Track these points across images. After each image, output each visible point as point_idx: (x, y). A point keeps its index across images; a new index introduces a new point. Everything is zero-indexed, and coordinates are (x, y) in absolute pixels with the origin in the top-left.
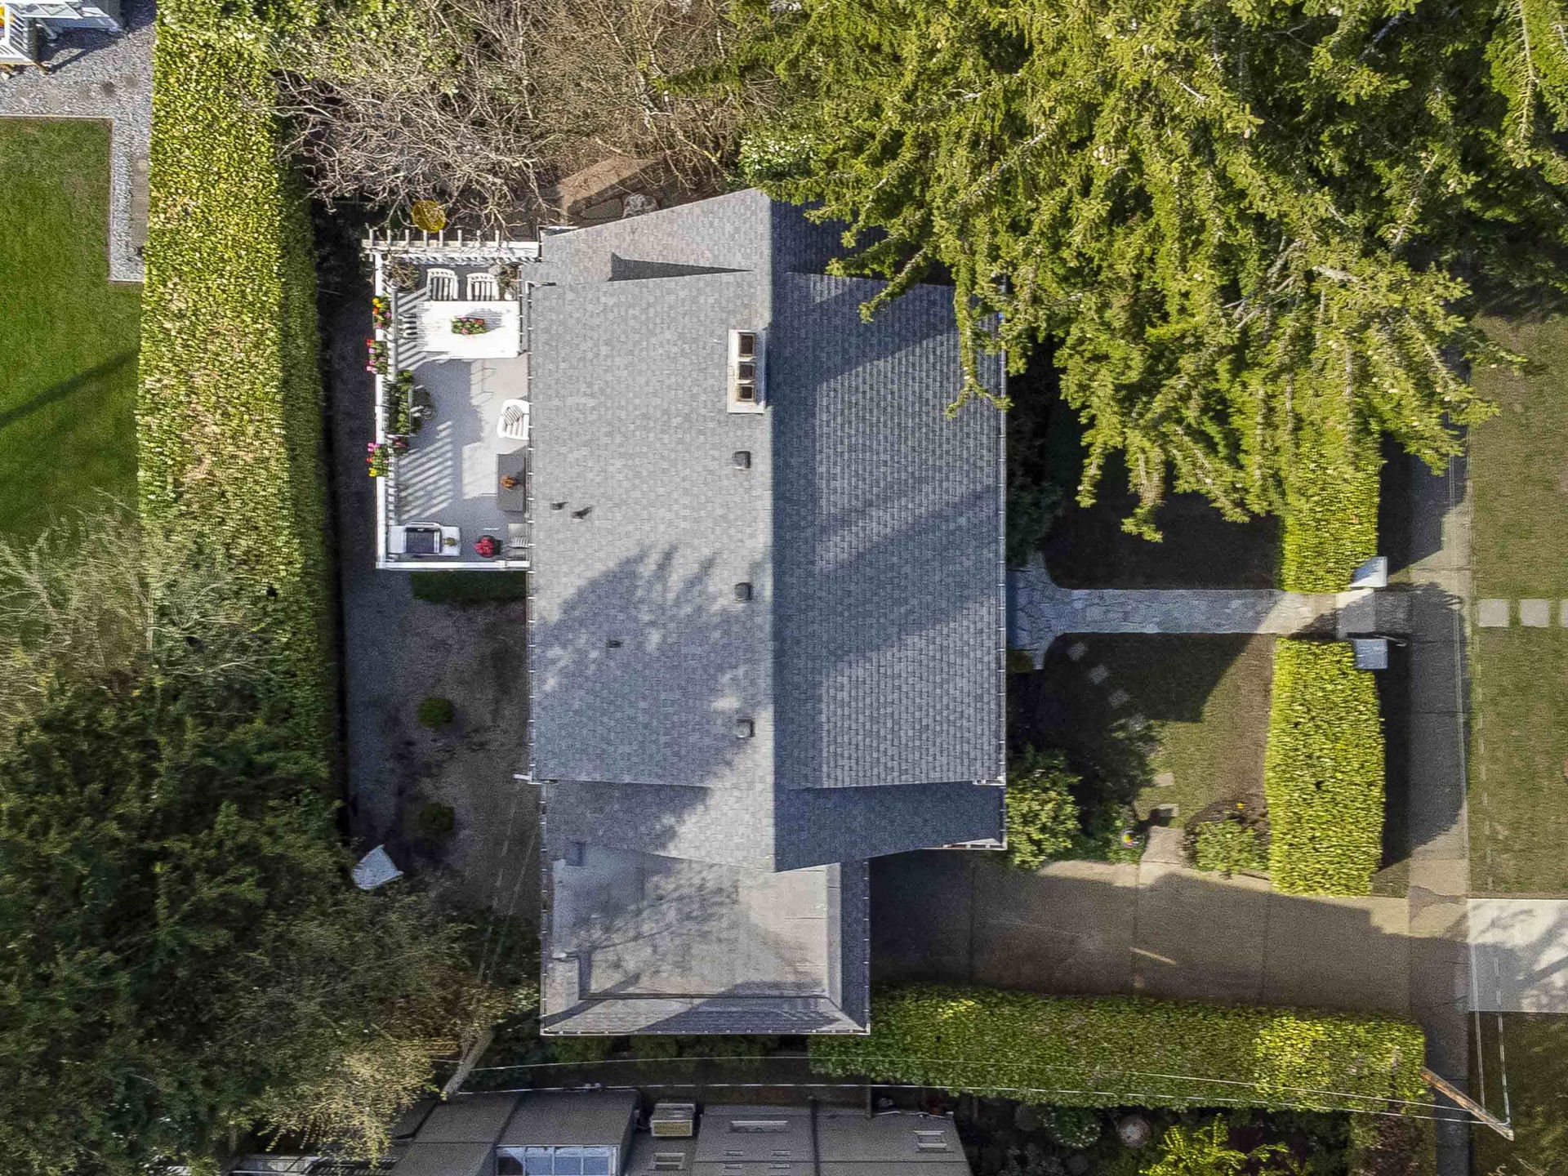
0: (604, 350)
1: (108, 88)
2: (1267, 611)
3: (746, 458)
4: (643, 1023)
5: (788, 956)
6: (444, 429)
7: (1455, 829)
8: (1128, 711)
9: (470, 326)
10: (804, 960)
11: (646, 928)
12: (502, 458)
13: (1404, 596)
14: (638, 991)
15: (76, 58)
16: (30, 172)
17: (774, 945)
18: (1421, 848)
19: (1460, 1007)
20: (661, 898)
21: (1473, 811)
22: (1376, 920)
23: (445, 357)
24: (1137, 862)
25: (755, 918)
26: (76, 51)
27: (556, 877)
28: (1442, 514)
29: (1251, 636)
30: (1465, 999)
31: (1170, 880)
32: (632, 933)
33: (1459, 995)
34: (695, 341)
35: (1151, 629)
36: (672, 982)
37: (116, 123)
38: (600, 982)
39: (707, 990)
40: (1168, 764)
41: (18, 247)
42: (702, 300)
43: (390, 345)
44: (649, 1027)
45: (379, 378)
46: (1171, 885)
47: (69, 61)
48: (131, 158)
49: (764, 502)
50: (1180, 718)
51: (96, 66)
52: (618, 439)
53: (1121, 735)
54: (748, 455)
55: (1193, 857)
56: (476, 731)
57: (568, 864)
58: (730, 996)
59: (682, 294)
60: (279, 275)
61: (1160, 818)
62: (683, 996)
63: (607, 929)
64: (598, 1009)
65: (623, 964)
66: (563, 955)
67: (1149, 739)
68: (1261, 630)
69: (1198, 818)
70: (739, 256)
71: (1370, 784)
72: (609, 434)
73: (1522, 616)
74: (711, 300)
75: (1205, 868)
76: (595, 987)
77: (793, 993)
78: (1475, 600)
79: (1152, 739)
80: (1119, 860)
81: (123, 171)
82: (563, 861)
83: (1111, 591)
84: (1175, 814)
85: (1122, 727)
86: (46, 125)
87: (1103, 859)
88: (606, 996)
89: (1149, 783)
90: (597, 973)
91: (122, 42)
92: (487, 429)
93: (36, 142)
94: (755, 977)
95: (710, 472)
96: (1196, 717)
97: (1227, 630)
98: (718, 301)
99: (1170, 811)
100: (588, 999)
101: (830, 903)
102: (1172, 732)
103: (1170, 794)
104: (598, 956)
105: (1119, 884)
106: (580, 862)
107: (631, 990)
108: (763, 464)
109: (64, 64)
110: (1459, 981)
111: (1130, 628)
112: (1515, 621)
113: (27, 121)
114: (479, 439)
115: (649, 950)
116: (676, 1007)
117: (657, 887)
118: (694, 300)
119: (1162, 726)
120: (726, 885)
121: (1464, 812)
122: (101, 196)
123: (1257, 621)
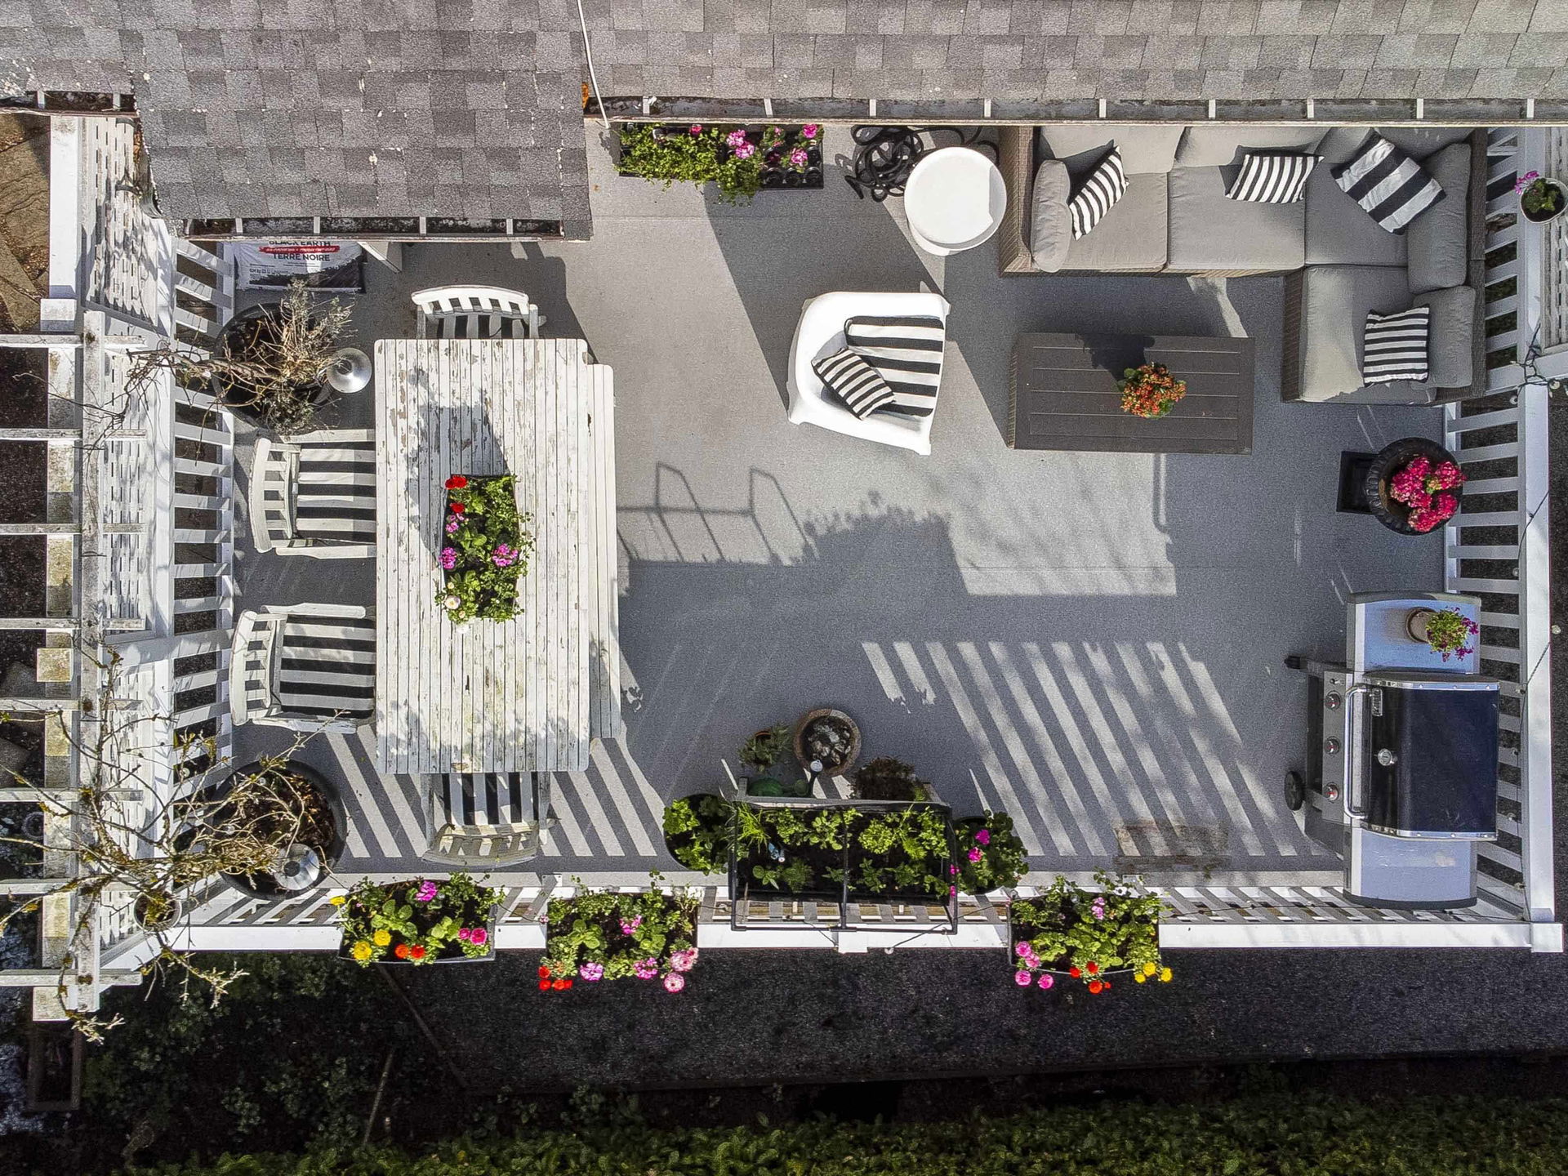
43: (563, 891)
45: (714, 935)
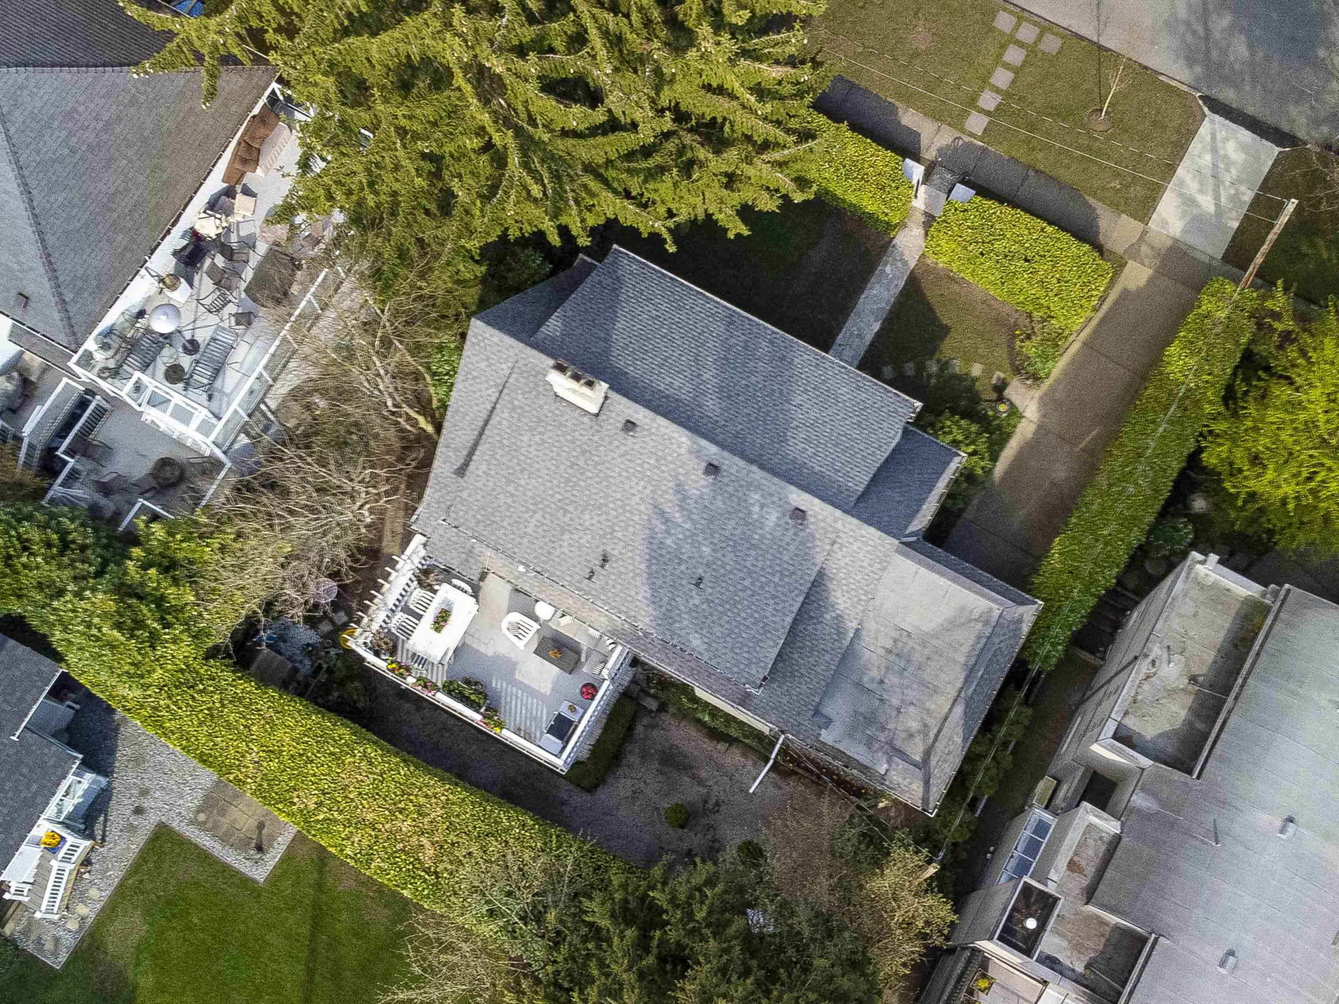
0: (511, 489)
1: (139, 811)
2: (902, 254)
3: (630, 425)
4: (958, 740)
5: (963, 620)
6: (496, 684)
7: (1098, 212)
8: (921, 368)
9: (442, 620)
10: (971, 612)
11: (895, 702)
12: (537, 652)
13: (938, 169)
14: (935, 731)
15: (106, 820)
16: (158, 897)
17: (952, 625)
18: (1101, 237)
19: (1215, 263)
20: (882, 682)
21: (1094, 195)
22: (1132, 286)
23: (450, 653)
24: (1022, 417)
25: (928, 627)
26: (102, 818)
27: (830, 743)
28: (899, 123)
29: (912, 272)
30: (1212, 258)
31: (1044, 402)
32: (894, 713)
33: (1207, 260)
34: (540, 421)
35: (876, 327)
36: (940, 704)
37: (164, 819)
38: (916, 751)
39: (959, 685)
40: (968, 361)
41: (201, 935)
42: (516, 403)
44: (965, 740)
45: (439, 694)
46: (1047, 403)
47: (105, 826)
48: (191, 823)
49: (663, 425)
50: (942, 338)
51: (119, 811)
52: (571, 508)
53: (933, 381)
54: (628, 421)
55: (1036, 378)
56: (706, 802)
57: (826, 728)
58: (971, 672)
59: (506, 415)
60: (334, 725)
61: (1000, 388)
62: (955, 700)
63: (883, 729)
64: (933, 762)
65: (912, 730)
66: (885, 766)
67: (944, 366)
68: (912, 264)
69: (1012, 364)
70: (504, 366)
71: (1042, 230)
72: (566, 512)
73: (986, 108)
74: (520, 397)
75: (1048, 376)
76: (918, 758)
77: (990, 630)
78: (963, 131)
79: (947, 363)
80: (1015, 427)
81: (197, 832)
82: (823, 732)
83: (841, 336)
84: (1002, 375)
85: (929, 377)
86: (136, 868)
87: (1009, 436)
88: (928, 753)
89: (975, 380)
90: (908, 750)
91: (115, 784)
92: (512, 655)
93: (141, 882)
94: (966, 649)
95: (626, 453)
96: (945, 331)
97: (902, 283)
98: (524, 393)
99: (999, 379)
100: (924, 765)
101: (943, 575)
102: (947, 348)
103: (988, 372)
104: (898, 744)
105: (1030, 435)
106: (828, 722)
107: (932, 735)
108: (640, 414)
109: (104, 831)
110: (1198, 255)
111: (869, 338)
112: (988, 113)
113: (124, 879)
114: (515, 664)
115: (912, 709)
116: (959, 710)
117: (872, 680)
118: (514, 409)
119: (941, 352)
120: (895, 634)
121: (1091, 201)
122: (204, 857)
123: (905, 263)
